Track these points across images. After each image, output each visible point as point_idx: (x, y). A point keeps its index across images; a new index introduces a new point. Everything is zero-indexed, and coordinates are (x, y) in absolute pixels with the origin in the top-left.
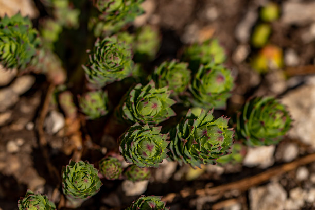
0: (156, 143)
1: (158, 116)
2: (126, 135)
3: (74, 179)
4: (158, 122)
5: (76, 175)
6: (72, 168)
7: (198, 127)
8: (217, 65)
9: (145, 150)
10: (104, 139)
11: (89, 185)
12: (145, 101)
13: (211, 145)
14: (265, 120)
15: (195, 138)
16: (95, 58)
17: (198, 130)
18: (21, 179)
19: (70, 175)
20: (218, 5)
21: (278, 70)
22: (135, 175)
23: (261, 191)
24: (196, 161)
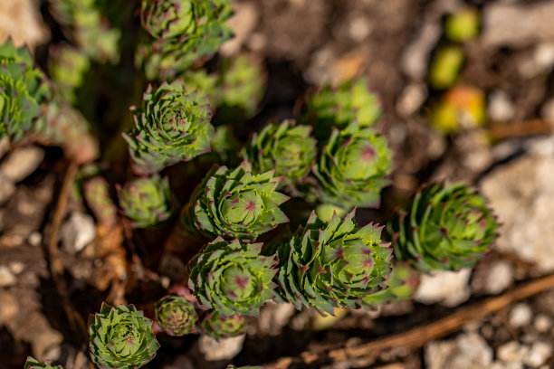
0: (253, 274)
1: (257, 223)
2: (200, 259)
3: (110, 338)
4: (257, 234)
5: (113, 331)
6: (105, 317)
7: (327, 244)
8: (363, 128)
9: (233, 286)
10: (165, 261)
11: (136, 348)
12: (234, 198)
13: (351, 275)
14: (448, 227)
15: (323, 263)
16: (144, 121)
17: (328, 249)
18: (19, 334)
19: (103, 332)
20: (369, 13)
21: (476, 129)
22: (220, 327)
23: (445, 348)
24: (325, 302)
